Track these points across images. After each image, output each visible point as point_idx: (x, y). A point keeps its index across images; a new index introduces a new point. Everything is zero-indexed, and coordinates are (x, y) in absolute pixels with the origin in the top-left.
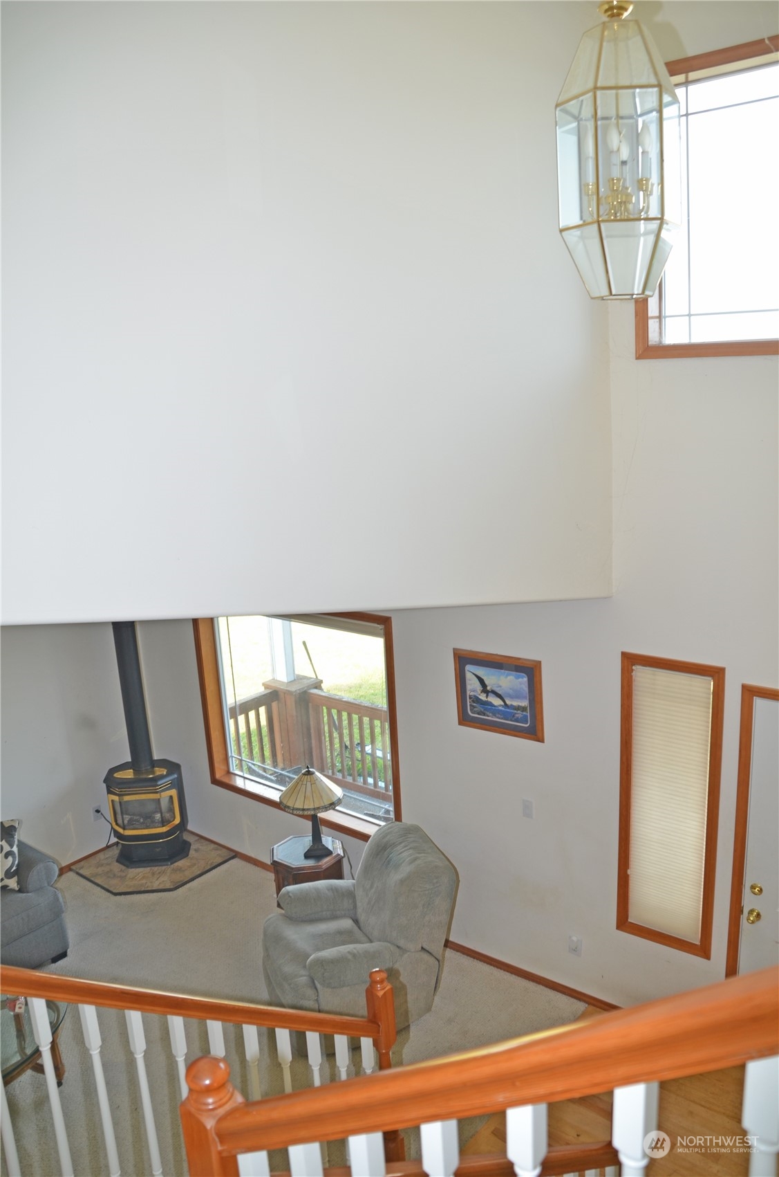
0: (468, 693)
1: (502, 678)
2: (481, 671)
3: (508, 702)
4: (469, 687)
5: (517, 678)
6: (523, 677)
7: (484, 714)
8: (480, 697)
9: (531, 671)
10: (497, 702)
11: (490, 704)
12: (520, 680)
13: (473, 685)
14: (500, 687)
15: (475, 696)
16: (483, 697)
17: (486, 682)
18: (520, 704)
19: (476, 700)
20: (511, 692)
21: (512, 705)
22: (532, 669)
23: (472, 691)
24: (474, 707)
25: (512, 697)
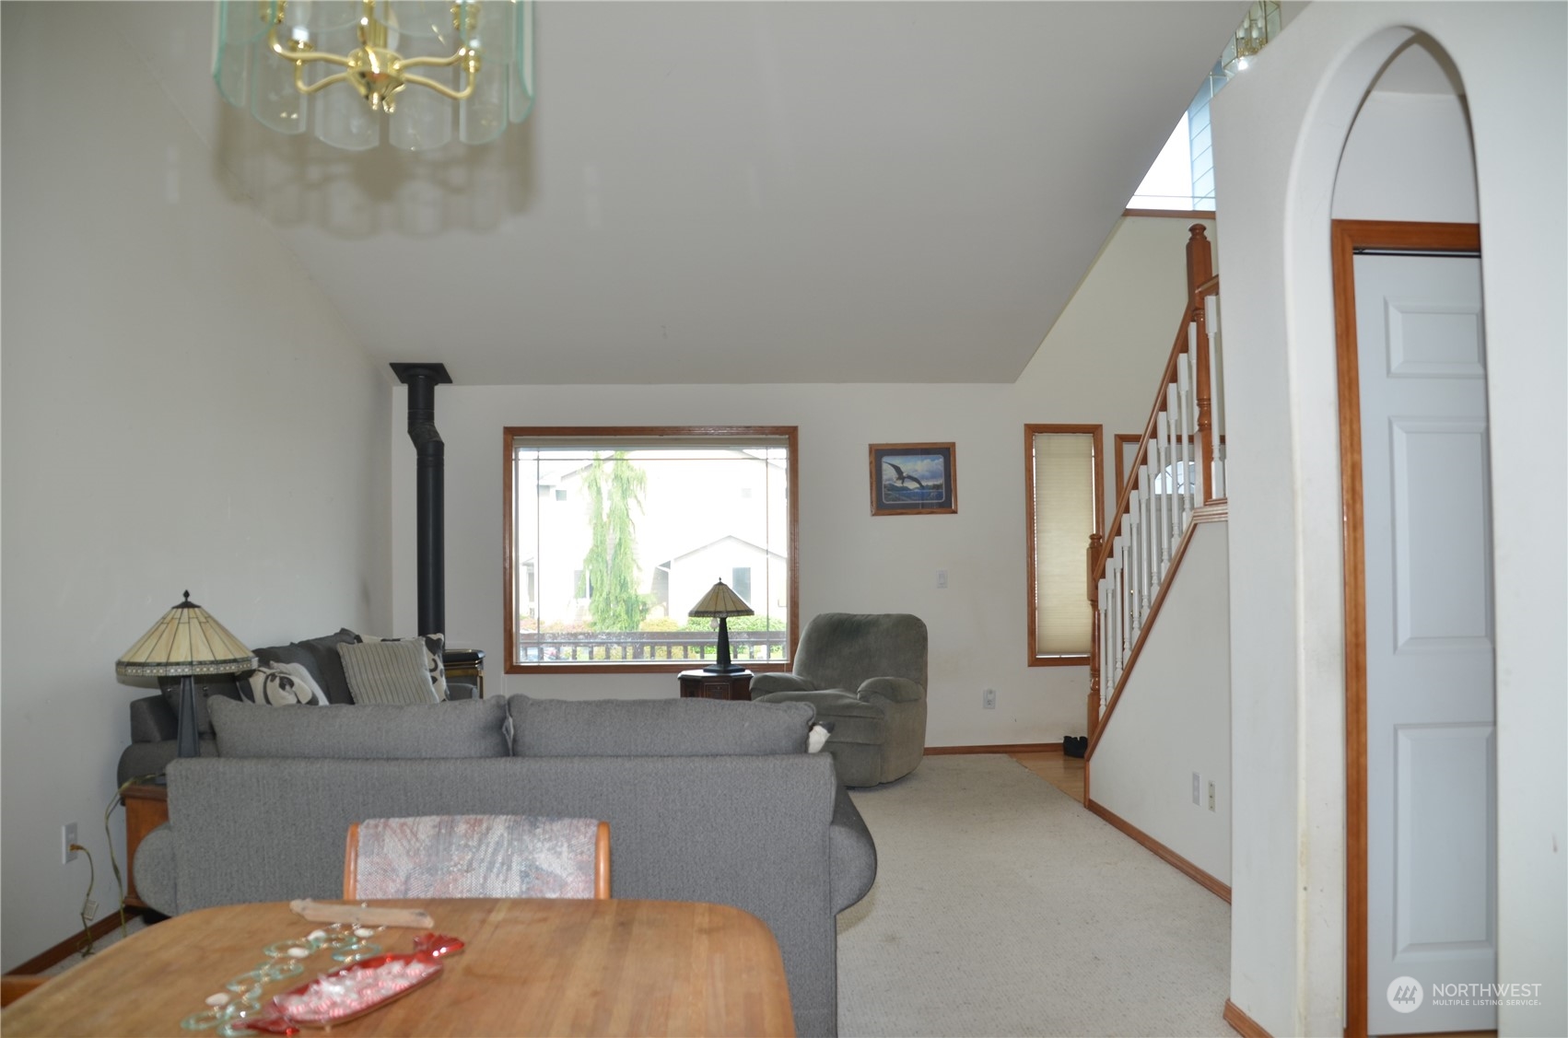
0: (884, 483)
1: (919, 463)
2: (898, 461)
3: (924, 484)
4: (884, 477)
5: (933, 460)
6: (938, 459)
7: (899, 500)
8: (896, 484)
9: (946, 452)
10: (912, 485)
11: (907, 489)
12: (936, 461)
13: (889, 474)
14: (916, 471)
15: (890, 484)
16: (899, 484)
17: (902, 470)
18: (936, 483)
19: (892, 488)
20: (927, 474)
21: (927, 486)
22: (948, 449)
23: (887, 480)
24: (889, 495)
25: (927, 479)
